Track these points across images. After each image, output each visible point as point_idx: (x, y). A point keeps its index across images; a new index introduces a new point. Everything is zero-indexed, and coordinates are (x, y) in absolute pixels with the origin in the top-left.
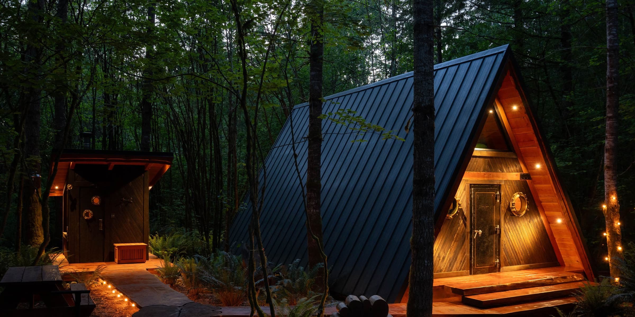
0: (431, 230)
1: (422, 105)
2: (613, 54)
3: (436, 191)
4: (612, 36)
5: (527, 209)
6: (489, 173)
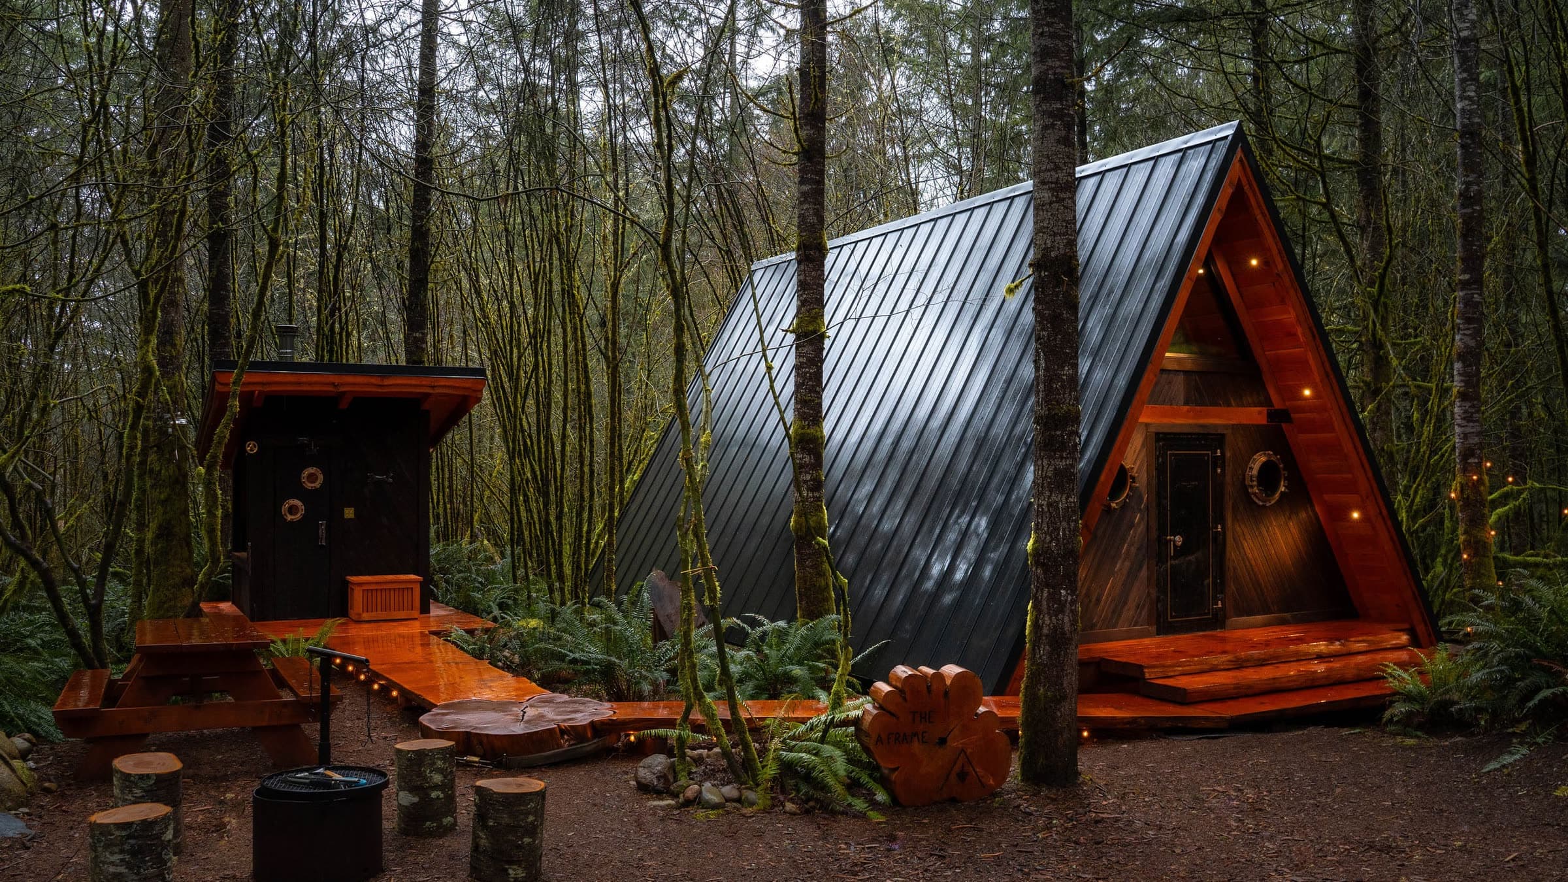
0: (1072, 524)
1: (1053, 254)
2: (1469, 141)
3: (1083, 438)
4: (1467, 102)
5: (1283, 489)
6: (1198, 408)
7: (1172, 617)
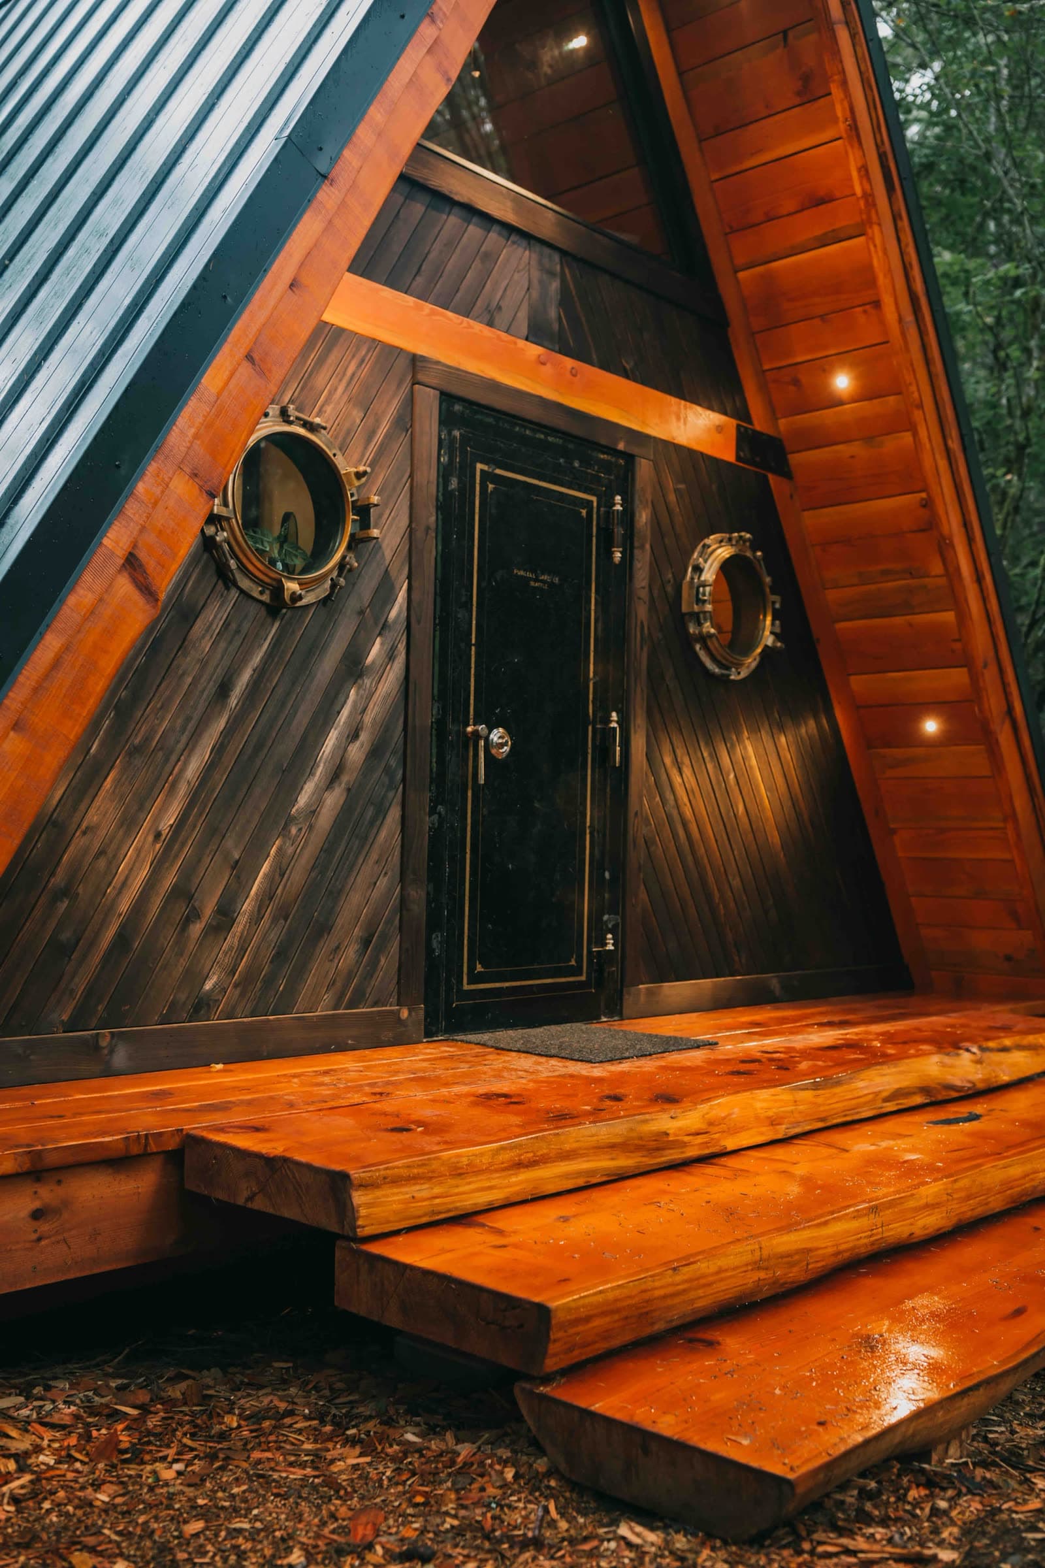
5: (769, 640)
6: (569, 363)
7: (474, 979)
